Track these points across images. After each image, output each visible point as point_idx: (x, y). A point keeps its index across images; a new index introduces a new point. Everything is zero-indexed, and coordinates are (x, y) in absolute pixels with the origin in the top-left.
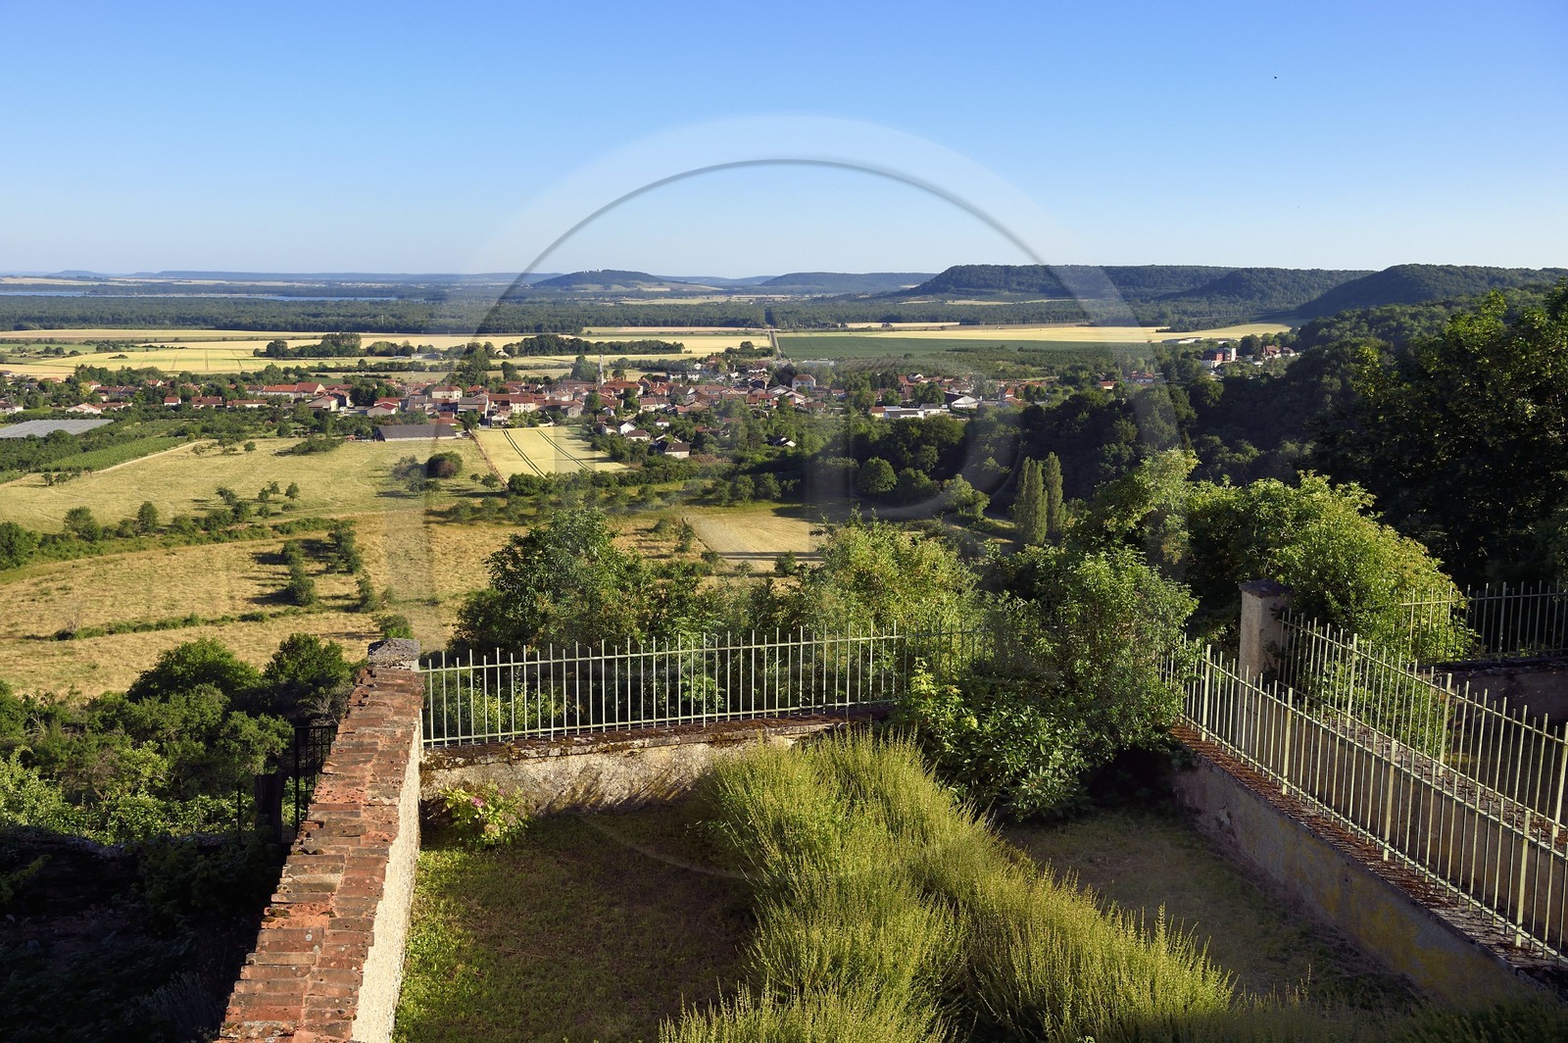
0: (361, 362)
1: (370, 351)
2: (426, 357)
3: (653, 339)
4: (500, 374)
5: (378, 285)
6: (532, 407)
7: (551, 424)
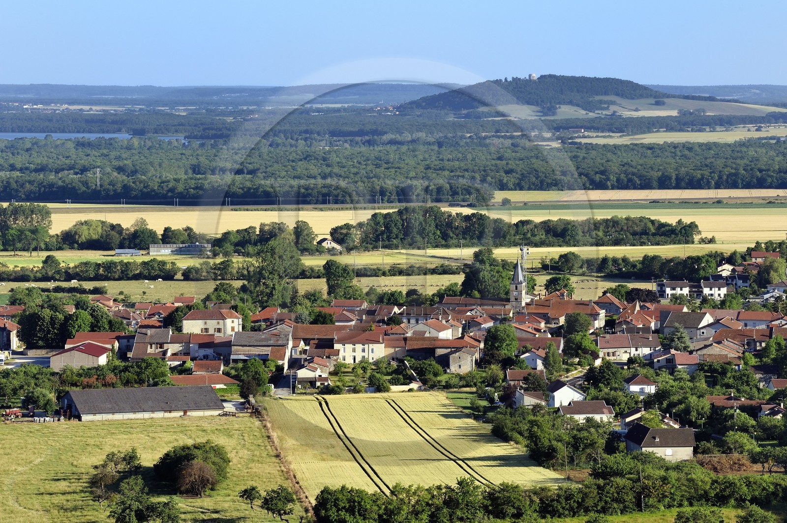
0: (48, 261)
1: (69, 240)
2: (179, 252)
3: (635, 214)
4: (321, 285)
5: (96, 109)
6: (379, 351)
7: (414, 385)
